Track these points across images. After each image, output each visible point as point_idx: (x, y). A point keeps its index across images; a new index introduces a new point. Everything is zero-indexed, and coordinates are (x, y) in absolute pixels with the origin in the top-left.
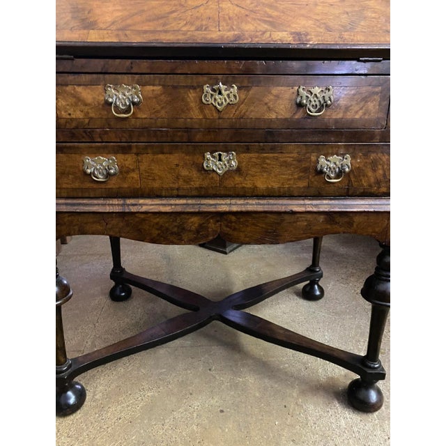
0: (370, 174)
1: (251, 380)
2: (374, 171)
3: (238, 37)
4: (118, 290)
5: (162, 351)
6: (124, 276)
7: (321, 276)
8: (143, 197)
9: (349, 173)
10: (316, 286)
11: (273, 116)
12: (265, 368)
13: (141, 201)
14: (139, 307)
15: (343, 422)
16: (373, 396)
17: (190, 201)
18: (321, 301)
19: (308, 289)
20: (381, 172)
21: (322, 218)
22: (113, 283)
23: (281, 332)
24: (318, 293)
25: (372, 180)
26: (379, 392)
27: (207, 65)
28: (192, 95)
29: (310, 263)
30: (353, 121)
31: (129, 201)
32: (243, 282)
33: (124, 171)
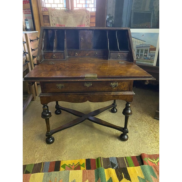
0: (123, 86)
1: (96, 135)
4: (57, 111)
5: (72, 128)
6: (59, 107)
7: (116, 106)
9: (118, 86)
10: (115, 109)
12: (100, 132)
13: (70, 94)
14: (64, 116)
15: (118, 143)
16: (126, 137)
18: (116, 113)
19: (113, 110)
20: (125, 86)
21: (112, 96)
22: (56, 109)
23: (104, 122)
24: (115, 111)
25: (123, 88)
26: (127, 136)
29: (113, 102)
32: (94, 108)
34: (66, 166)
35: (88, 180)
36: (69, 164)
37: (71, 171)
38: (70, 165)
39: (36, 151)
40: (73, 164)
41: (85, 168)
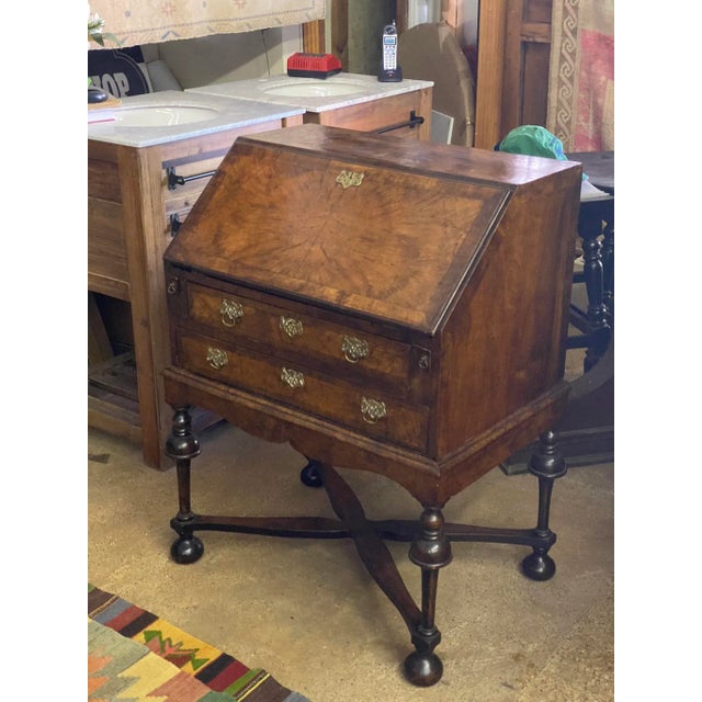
0: (402, 426)
2: (405, 424)
3: (302, 287)
4: (310, 472)
8: (242, 389)
11: (326, 353)
13: (239, 393)
17: (270, 404)
20: (410, 427)
25: (404, 432)
27: (282, 302)
28: (273, 320)
30: (384, 374)
31: (232, 390)
33: (231, 365)
34: (157, 638)
35: (165, 697)
36: (169, 639)
37: (152, 654)
38: (167, 643)
39: (128, 563)
40: (181, 644)
41: (195, 673)
